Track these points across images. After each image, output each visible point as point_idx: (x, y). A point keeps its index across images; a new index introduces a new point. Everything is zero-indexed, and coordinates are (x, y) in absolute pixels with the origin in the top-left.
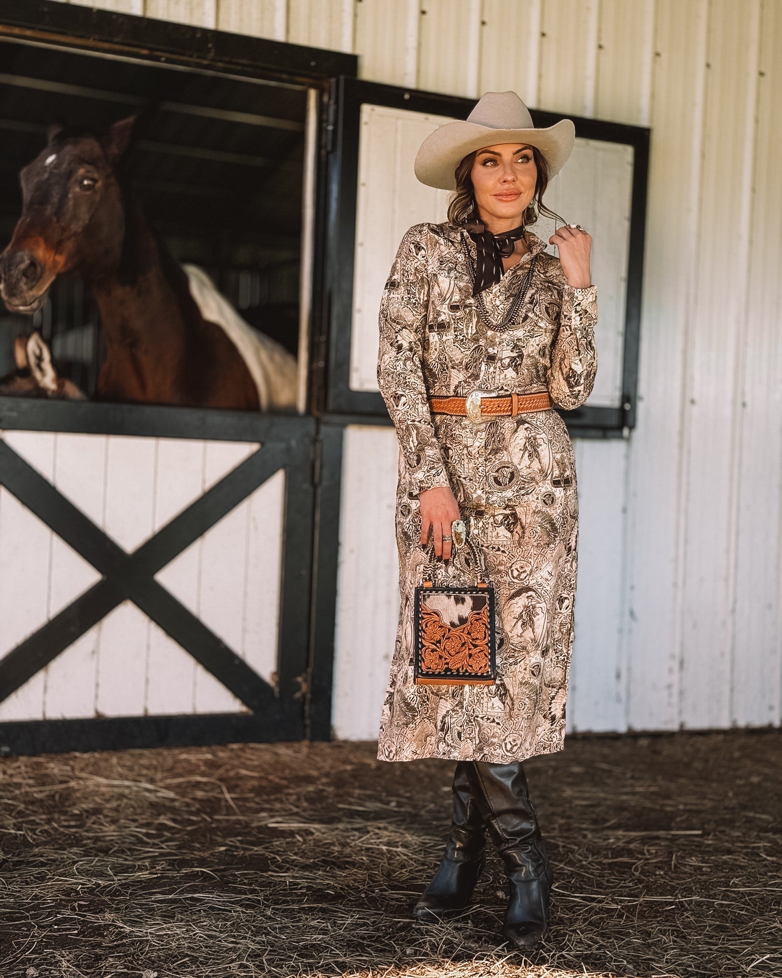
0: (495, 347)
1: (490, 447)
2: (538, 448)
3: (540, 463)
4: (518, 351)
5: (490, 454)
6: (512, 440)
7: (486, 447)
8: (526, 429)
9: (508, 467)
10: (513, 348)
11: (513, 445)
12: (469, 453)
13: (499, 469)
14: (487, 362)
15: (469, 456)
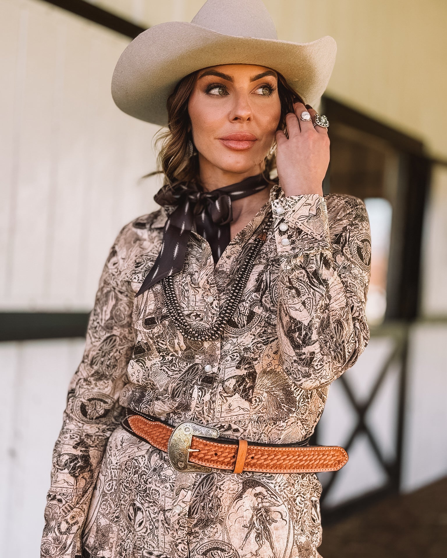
0: (215, 364)
1: (197, 516)
2: (270, 524)
3: (272, 548)
4: (247, 366)
5: (196, 525)
6: (232, 510)
7: (190, 514)
8: (256, 495)
9: (223, 550)
10: (240, 363)
11: (233, 517)
12: (166, 520)
13: (208, 551)
14: (201, 385)
15: (166, 525)
